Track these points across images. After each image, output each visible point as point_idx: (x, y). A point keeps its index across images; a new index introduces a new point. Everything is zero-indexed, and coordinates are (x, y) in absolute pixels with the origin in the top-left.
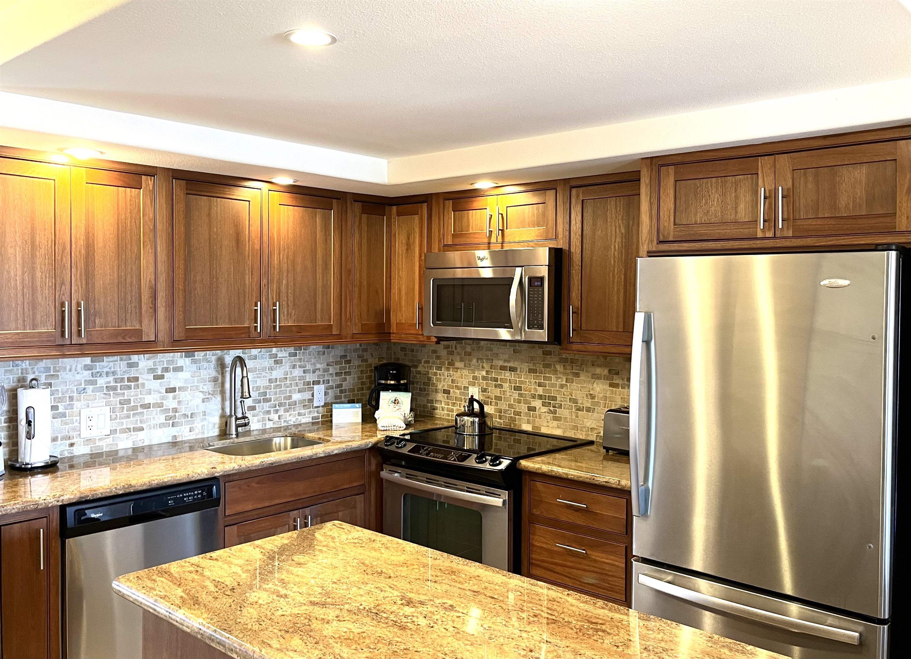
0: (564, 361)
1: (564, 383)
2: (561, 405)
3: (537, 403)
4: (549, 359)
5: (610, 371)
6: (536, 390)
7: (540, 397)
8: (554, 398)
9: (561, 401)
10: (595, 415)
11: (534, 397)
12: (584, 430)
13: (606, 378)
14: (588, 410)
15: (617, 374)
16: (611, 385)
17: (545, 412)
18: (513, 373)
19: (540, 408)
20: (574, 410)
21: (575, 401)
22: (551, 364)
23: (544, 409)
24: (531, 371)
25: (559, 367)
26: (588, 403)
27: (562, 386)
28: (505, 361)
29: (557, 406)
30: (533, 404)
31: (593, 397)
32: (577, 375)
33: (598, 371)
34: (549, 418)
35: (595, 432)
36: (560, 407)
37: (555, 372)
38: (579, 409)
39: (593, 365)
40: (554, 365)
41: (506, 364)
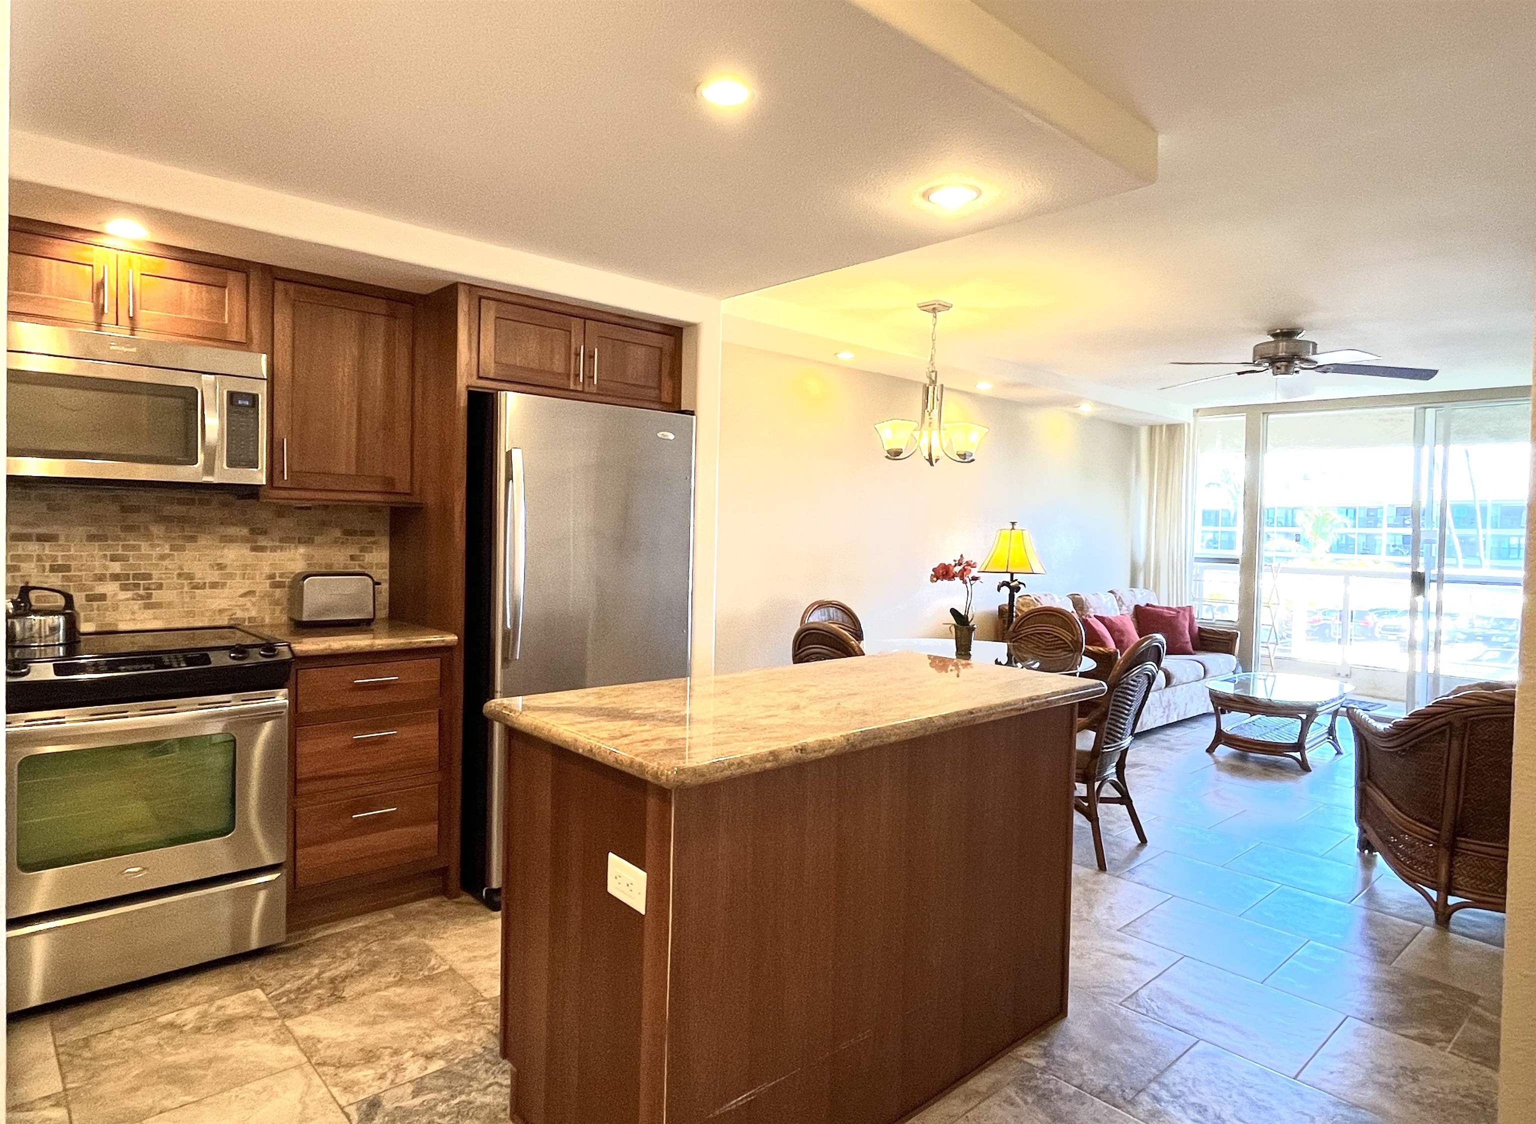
0: (166, 520)
1: (167, 551)
2: (161, 584)
3: (110, 588)
4: (134, 518)
5: (253, 531)
6: (106, 568)
7: (115, 577)
8: (148, 576)
9: (161, 579)
10: (226, 591)
11: (101, 578)
12: (207, 614)
13: (244, 540)
14: (214, 585)
15: (264, 532)
16: (255, 549)
17: (127, 599)
18: (47, 544)
19: (115, 595)
20: (186, 589)
21: (190, 577)
22: (139, 527)
23: (129, 594)
24: (91, 538)
25: (157, 530)
26: (214, 576)
27: (162, 557)
28: (25, 524)
29: (153, 587)
30: (100, 589)
31: (221, 567)
32: (193, 539)
33: (232, 531)
34: (136, 607)
35: (226, 613)
36: (160, 587)
37: (149, 537)
38: (196, 587)
39: (222, 523)
40: (146, 528)
41: (29, 530)
